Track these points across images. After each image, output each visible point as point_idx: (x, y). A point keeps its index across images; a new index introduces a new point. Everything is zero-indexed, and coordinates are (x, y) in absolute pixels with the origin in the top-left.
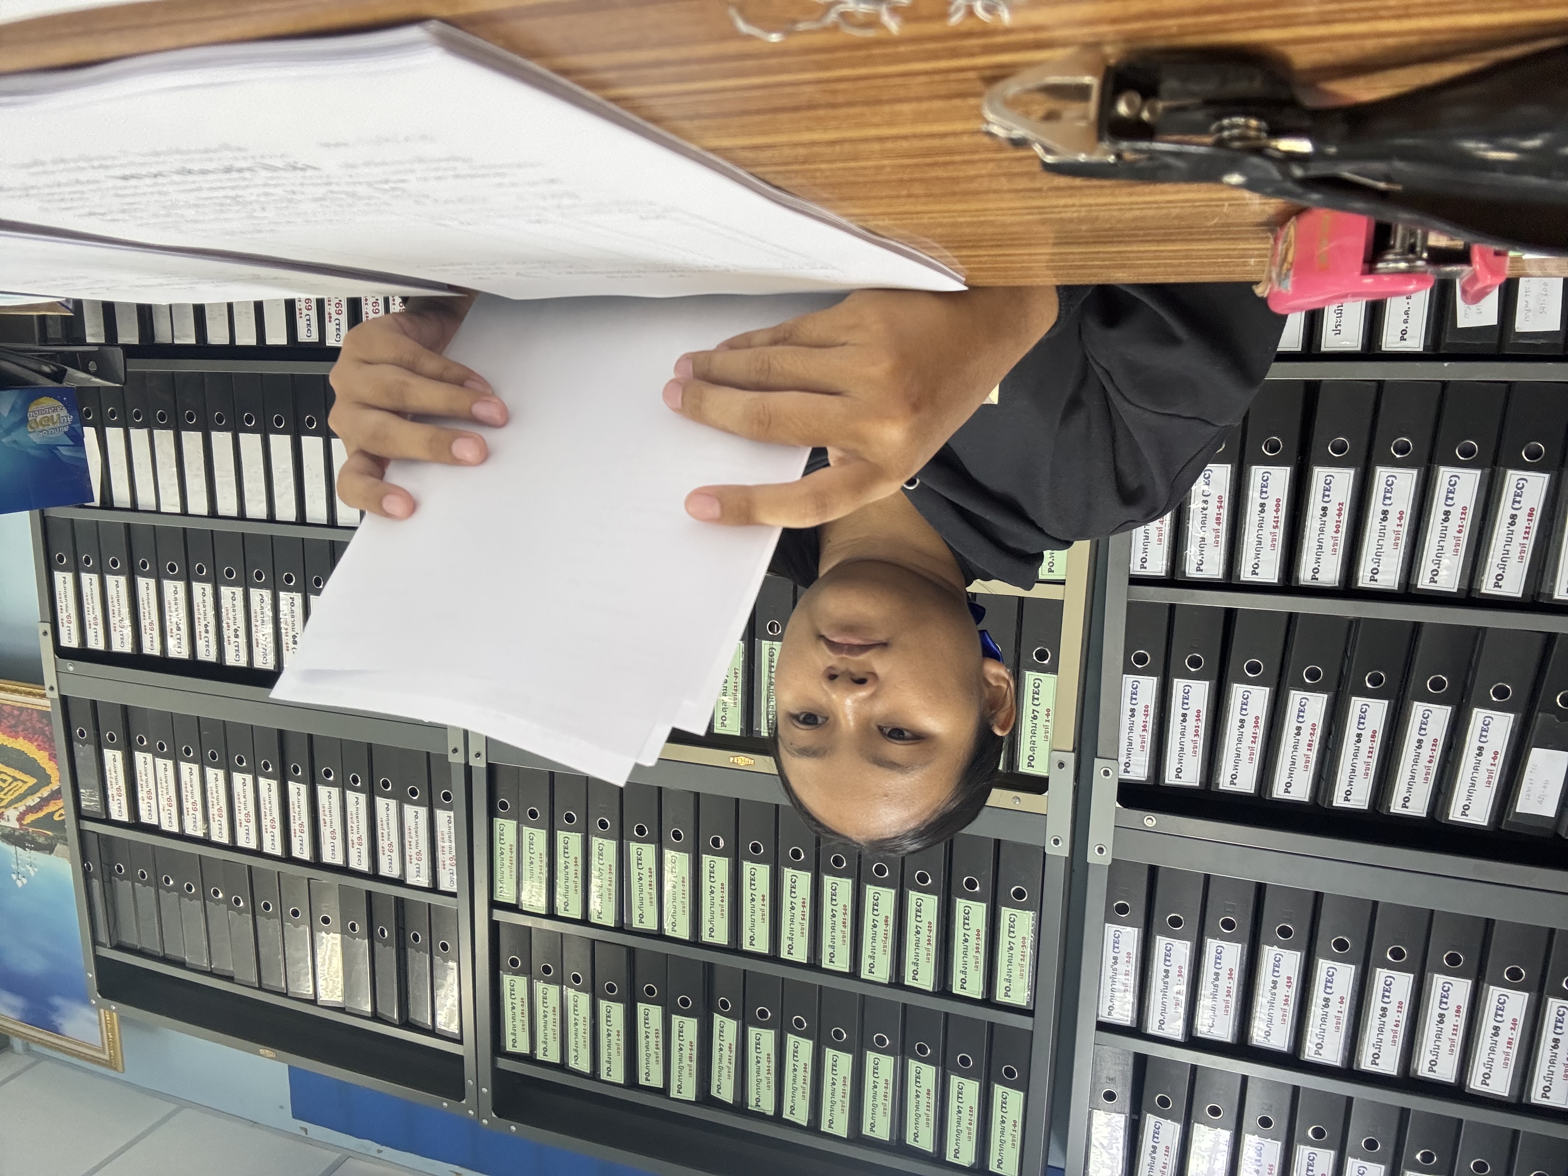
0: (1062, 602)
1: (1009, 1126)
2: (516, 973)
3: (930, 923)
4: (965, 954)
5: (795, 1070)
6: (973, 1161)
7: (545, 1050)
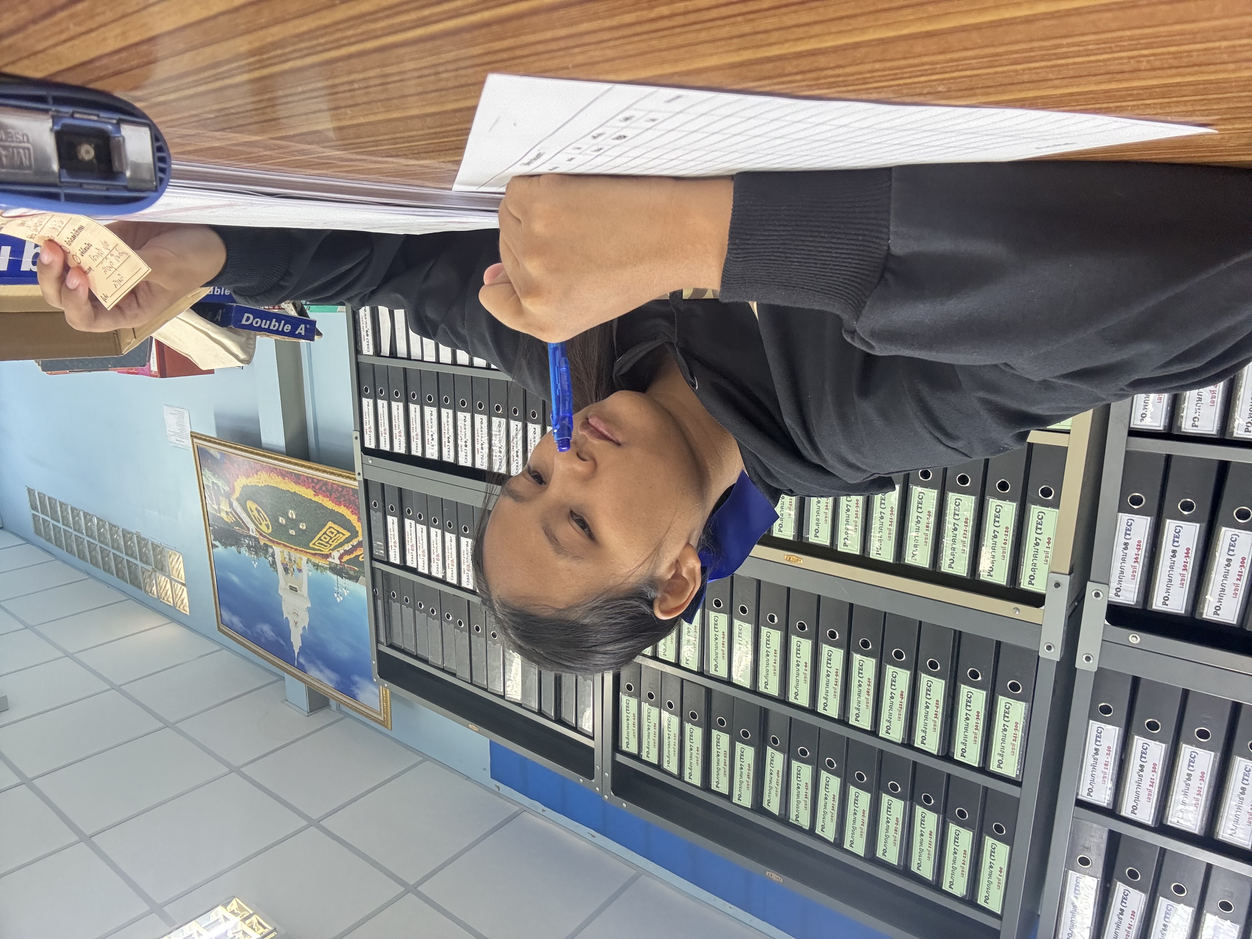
0: (1066, 449)
1: (996, 871)
2: (630, 696)
3: (937, 701)
4: (966, 729)
5: (826, 798)
6: (965, 893)
7: (648, 753)
